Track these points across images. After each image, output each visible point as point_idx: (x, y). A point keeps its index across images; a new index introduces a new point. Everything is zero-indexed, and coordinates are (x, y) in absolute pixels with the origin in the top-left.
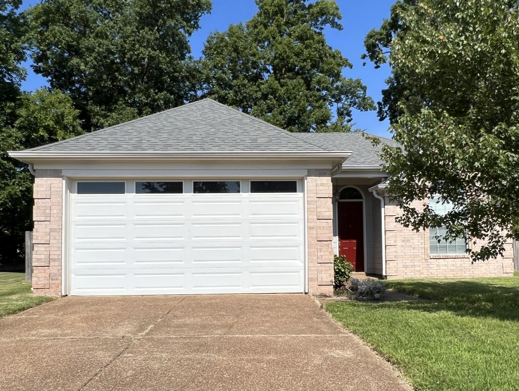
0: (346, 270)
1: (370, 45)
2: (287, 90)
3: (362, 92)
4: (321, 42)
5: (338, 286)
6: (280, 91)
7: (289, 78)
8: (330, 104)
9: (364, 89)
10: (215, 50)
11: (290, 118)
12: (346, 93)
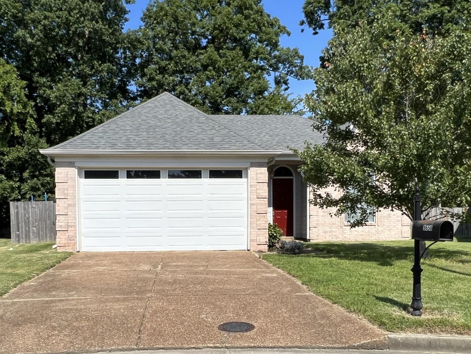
0: (278, 234)
1: (308, 12)
2: (226, 61)
3: (299, 61)
4: (260, 12)
5: (271, 246)
6: (219, 62)
7: (228, 48)
8: (267, 74)
9: (302, 58)
10: (155, 19)
11: (229, 89)
12: (283, 62)
